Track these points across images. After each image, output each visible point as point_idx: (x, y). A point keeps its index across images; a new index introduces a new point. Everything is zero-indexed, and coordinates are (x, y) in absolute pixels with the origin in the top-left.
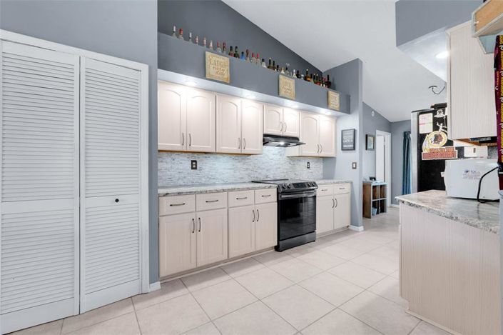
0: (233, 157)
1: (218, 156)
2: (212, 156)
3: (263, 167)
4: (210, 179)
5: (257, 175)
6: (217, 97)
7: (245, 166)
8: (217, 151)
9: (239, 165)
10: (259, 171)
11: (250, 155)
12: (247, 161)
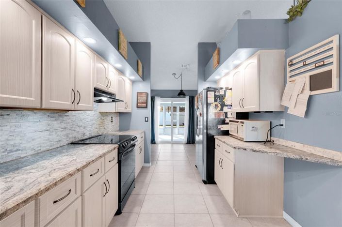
0: (48, 113)
1: (25, 112)
2: (13, 114)
3: (81, 124)
4: (11, 151)
5: (75, 134)
6: (44, 17)
7: (63, 125)
8: (43, 107)
9: (56, 124)
10: (78, 129)
11: (69, 111)
12: (65, 118)
